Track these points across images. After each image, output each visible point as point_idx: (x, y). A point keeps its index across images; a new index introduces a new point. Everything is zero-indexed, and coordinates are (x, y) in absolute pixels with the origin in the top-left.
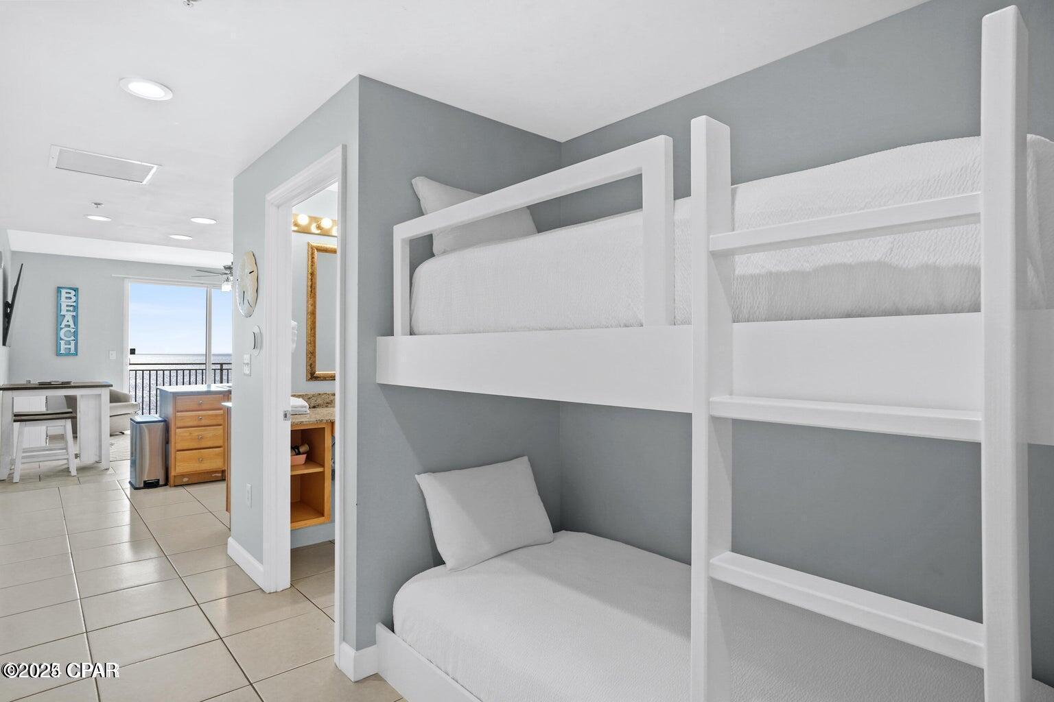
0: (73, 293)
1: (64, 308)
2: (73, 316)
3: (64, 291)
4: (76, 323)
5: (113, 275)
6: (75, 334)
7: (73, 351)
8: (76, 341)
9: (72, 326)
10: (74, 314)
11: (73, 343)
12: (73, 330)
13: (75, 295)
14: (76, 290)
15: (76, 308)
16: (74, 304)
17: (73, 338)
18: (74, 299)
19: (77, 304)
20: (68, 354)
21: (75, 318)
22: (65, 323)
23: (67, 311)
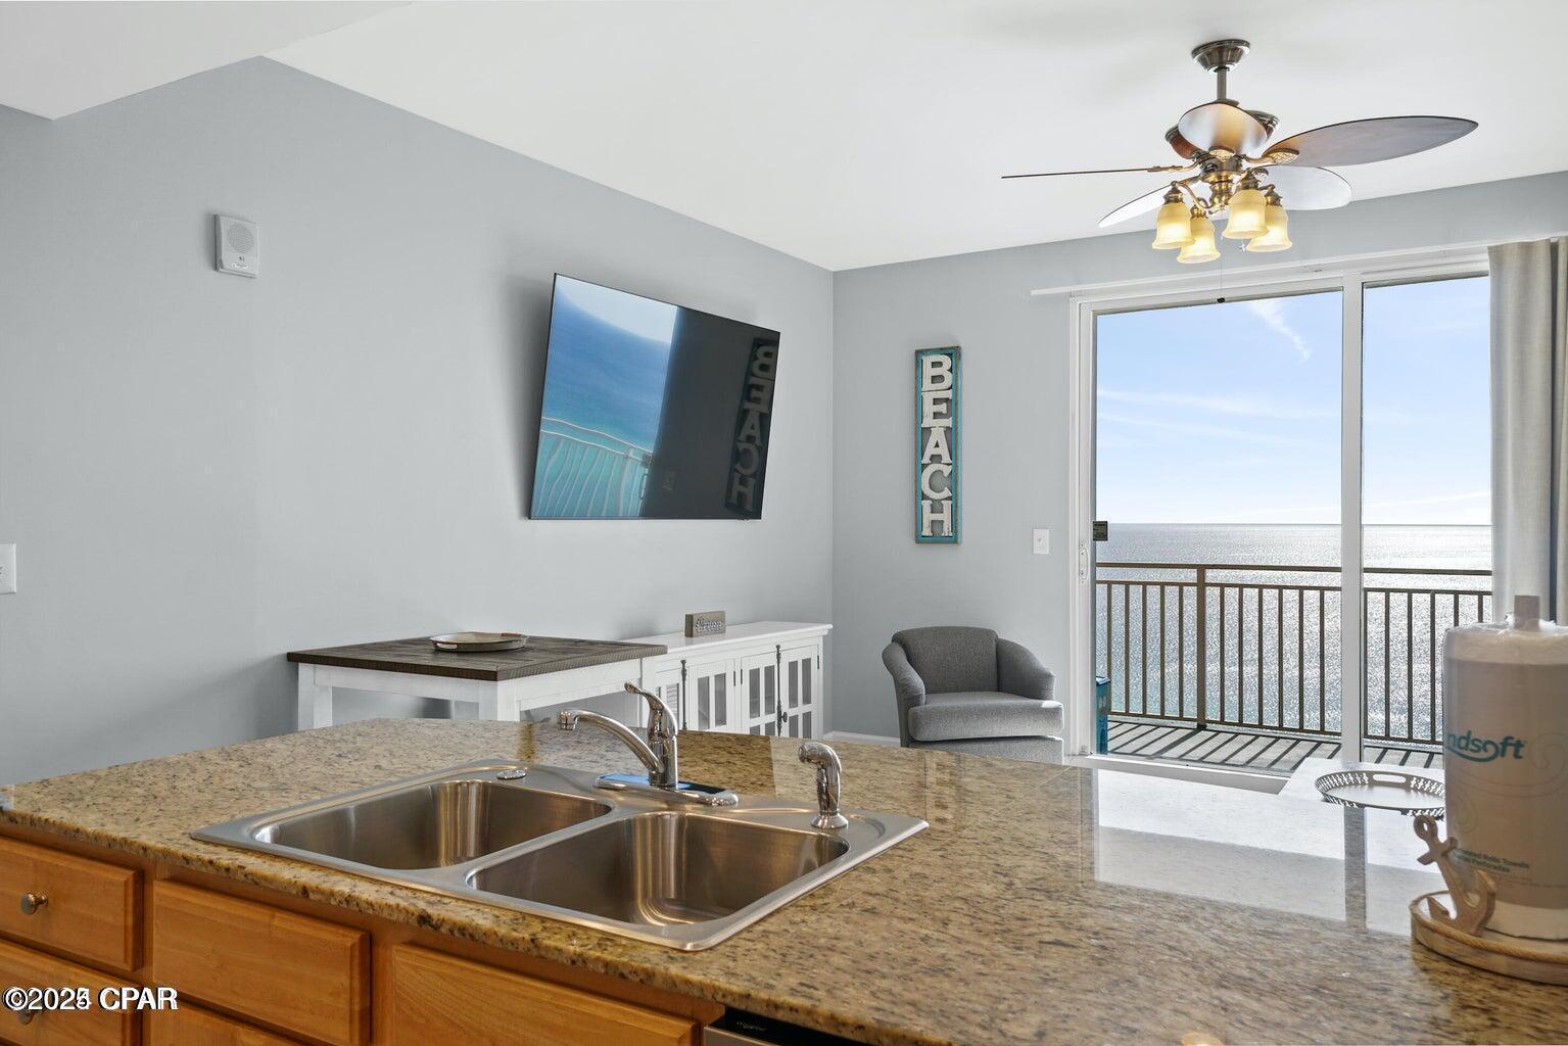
0: (947, 361)
1: (929, 408)
2: (948, 430)
3: (928, 360)
4: (953, 450)
5: (1034, 293)
6: (954, 477)
7: (947, 530)
8: (954, 498)
9: (946, 458)
10: (948, 422)
11: (947, 504)
12: (947, 470)
13: (951, 370)
14: (954, 353)
15: (952, 405)
16: (949, 394)
17: (946, 493)
18: (949, 380)
19: (956, 394)
20: (936, 539)
21: (951, 434)
22: (930, 450)
23: (936, 415)
